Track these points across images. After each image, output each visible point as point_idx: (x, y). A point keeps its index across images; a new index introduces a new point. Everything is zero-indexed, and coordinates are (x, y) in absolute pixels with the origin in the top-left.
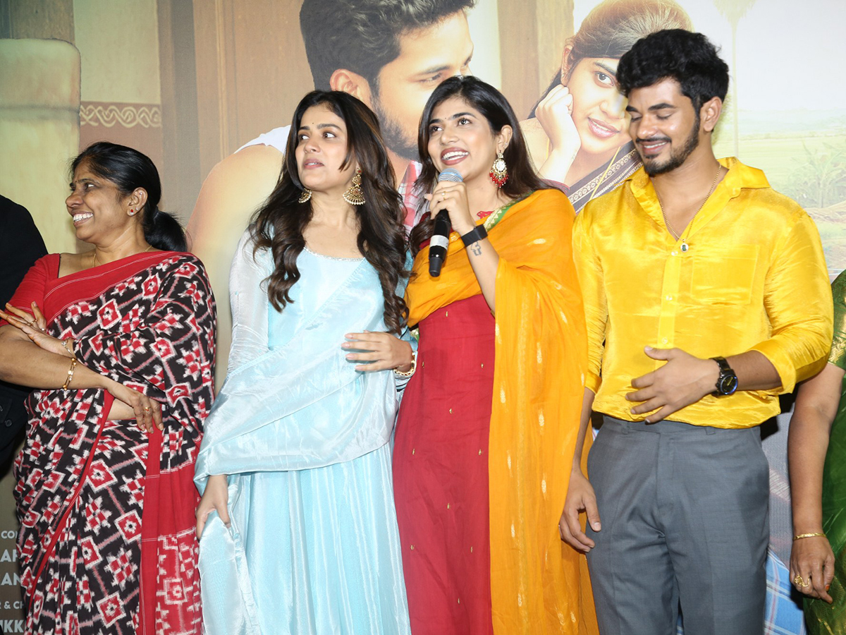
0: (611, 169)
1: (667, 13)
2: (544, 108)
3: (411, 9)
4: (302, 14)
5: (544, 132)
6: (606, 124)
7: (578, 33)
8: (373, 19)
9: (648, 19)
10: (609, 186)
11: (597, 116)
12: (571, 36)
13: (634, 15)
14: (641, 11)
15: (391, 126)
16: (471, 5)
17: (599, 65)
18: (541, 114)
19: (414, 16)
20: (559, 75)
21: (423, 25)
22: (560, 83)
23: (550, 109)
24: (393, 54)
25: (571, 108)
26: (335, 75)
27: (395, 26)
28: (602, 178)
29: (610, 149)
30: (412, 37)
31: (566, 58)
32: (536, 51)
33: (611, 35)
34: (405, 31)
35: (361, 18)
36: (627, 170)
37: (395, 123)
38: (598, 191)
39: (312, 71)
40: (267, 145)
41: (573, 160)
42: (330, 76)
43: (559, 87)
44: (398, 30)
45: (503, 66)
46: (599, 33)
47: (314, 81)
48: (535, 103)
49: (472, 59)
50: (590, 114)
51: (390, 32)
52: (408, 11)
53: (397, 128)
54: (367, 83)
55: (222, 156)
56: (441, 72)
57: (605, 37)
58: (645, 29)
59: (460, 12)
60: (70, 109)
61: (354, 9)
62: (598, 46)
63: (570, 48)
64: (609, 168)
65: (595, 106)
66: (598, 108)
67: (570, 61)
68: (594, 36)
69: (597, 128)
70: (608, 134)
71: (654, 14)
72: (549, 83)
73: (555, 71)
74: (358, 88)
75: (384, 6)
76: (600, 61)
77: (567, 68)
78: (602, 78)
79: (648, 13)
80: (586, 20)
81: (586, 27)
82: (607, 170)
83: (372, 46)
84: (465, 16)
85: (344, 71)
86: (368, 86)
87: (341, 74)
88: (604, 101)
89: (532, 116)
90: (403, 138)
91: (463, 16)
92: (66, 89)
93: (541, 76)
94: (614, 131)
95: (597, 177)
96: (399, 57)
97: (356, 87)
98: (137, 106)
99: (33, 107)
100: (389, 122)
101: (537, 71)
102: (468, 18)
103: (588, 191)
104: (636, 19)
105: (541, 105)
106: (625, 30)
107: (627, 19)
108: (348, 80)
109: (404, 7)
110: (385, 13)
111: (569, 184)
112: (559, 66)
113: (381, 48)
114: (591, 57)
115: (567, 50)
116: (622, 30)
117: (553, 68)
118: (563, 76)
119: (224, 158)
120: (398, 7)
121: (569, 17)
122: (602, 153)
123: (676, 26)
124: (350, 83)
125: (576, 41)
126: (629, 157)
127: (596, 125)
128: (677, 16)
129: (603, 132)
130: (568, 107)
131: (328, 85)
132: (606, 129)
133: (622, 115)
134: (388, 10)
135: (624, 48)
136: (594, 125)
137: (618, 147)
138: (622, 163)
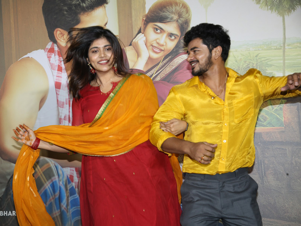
0: (161, 64)
1: (181, 5)
2: (135, 42)
3: (84, 5)
4: (43, 7)
5: (135, 51)
6: (158, 48)
7: (147, 13)
8: (70, 9)
9: (174, 8)
10: (160, 71)
11: (155, 45)
12: (145, 14)
13: (169, 6)
14: (171, 4)
16: (107, 3)
17: (155, 25)
18: (134, 44)
19: (85, 8)
20: (140, 29)
21: (89, 11)
22: (141, 32)
23: (137, 42)
24: (78, 22)
25: (145, 41)
26: (56, 30)
27: (78, 12)
28: (157, 68)
29: (160, 57)
30: (85, 15)
31: (143, 23)
32: (131, 20)
33: (160, 14)
34: (82, 13)
35: (65, 9)
36: (167, 65)
38: (156, 73)
39: (47, 29)
40: (30, 57)
41: (146, 61)
42: (54, 31)
43: (141, 34)
44: (80, 13)
46: (155, 13)
47: (48, 33)
48: (132, 40)
49: (107, 24)
50: (153, 44)
51: (76, 14)
52: (83, 6)
55: (13, 62)
57: (158, 14)
58: (173, 11)
59: (103, 6)
61: (62, 5)
62: (155, 18)
63: (145, 19)
64: (160, 64)
66: (155, 41)
67: (144, 24)
68: (154, 14)
69: (155, 49)
70: (159, 51)
71: (176, 6)
72: (137, 32)
73: (139, 27)
74: (65, 35)
75: (74, 4)
77: (144, 27)
78: (157, 30)
79: (174, 5)
80: (150, 8)
81: (150, 11)
82: (159, 65)
83: (70, 19)
84: (105, 7)
85: (59, 29)
87: (58, 30)
88: (158, 39)
89: (131, 45)
91: (104, 7)
93: (134, 30)
94: (161, 50)
95: (155, 68)
96: (80, 23)
97: (64, 35)
101: (132, 28)
102: (106, 8)
103: (152, 73)
104: (169, 8)
105: (134, 41)
106: (165, 12)
107: (166, 8)
108: (60, 32)
109: (81, 4)
110: (74, 7)
111: (145, 70)
112: (140, 26)
113: (73, 20)
114: (152, 22)
115: (143, 20)
116: (164, 12)
117: (138, 27)
118: (142, 29)
119: (14, 62)
120: (79, 4)
121: (144, 8)
122: (157, 59)
123: (184, 10)
124: (61, 33)
125: (147, 16)
126: (168, 60)
127: (155, 48)
128: (185, 6)
129: (157, 51)
130: (144, 41)
131: (53, 34)
132: (159, 50)
133: (165, 44)
134: (76, 6)
135: (165, 19)
136: (154, 48)
137: (163, 56)
138: (165, 62)
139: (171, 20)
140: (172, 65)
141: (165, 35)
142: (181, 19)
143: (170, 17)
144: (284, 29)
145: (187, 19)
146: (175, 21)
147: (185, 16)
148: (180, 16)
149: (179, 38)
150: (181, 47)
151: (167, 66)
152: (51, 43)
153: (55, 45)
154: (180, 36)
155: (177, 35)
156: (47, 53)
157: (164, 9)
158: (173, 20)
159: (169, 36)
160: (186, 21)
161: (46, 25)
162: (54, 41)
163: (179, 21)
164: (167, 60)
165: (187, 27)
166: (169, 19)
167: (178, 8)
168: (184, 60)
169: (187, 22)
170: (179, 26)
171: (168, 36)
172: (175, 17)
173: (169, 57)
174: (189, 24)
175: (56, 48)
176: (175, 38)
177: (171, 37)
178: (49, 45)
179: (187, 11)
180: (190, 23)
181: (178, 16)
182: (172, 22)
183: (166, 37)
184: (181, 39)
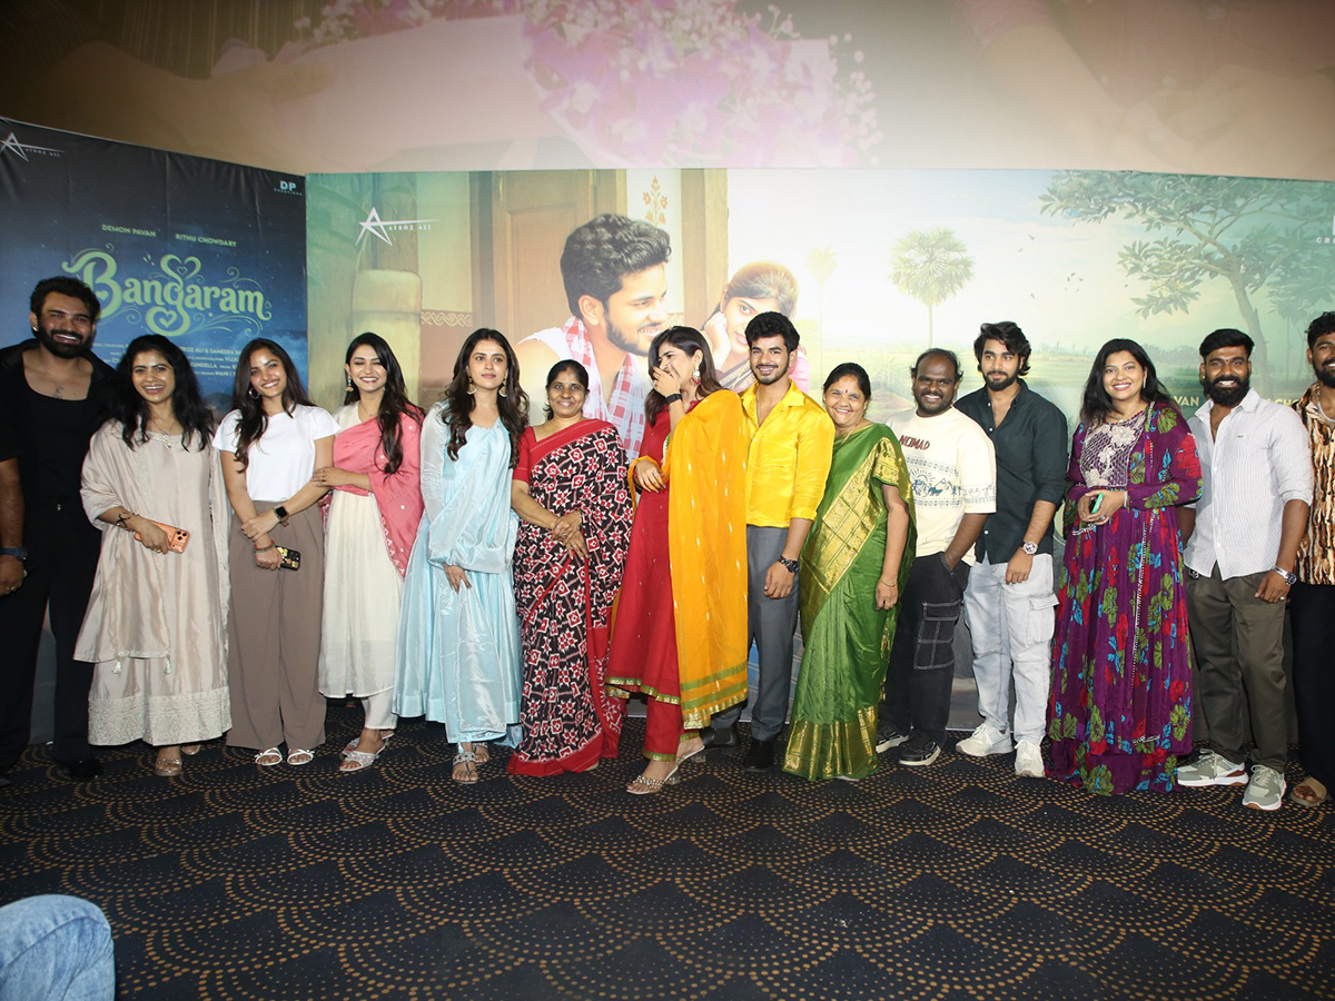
1: (783, 274)
2: (710, 326)
3: (630, 261)
4: (562, 261)
5: (709, 339)
7: (730, 283)
8: (606, 265)
9: (772, 277)
12: (726, 284)
13: (763, 274)
15: (616, 331)
16: (667, 261)
17: (743, 302)
18: (708, 329)
19: (631, 266)
20: (719, 306)
21: (637, 271)
22: (720, 310)
23: (713, 326)
24: (618, 288)
25: (726, 326)
26: (582, 298)
27: (620, 271)
30: (630, 278)
31: (724, 297)
34: (625, 274)
35: (598, 265)
37: (618, 329)
38: (741, 377)
39: (568, 295)
40: (538, 339)
41: (727, 357)
42: (578, 299)
43: (719, 313)
44: (622, 274)
45: (686, 299)
46: (742, 283)
47: (569, 301)
50: (737, 330)
51: (616, 275)
52: (628, 263)
53: (620, 333)
54: (602, 303)
56: (647, 300)
59: (660, 265)
60: (415, 314)
61: (595, 259)
63: (726, 290)
65: (740, 325)
66: (741, 327)
67: (725, 299)
68: (739, 285)
72: (713, 311)
74: (597, 308)
75: (614, 259)
76: (744, 299)
77: (724, 302)
79: (771, 273)
80: (735, 275)
81: (735, 279)
82: (747, 365)
83: (605, 282)
84: (663, 267)
85: (588, 297)
86: (603, 305)
87: (585, 298)
89: (703, 330)
90: (624, 339)
91: (661, 267)
92: (412, 302)
93: (708, 306)
95: (741, 369)
96: (622, 290)
97: (595, 307)
98: (457, 313)
99: (391, 312)
100: (615, 328)
101: (705, 303)
102: (664, 269)
103: (735, 376)
104: (765, 277)
105: (708, 324)
106: (758, 282)
107: (759, 276)
108: (589, 302)
109: (625, 260)
110: (613, 263)
111: (724, 371)
112: (719, 301)
113: (610, 284)
114: (738, 296)
115: (723, 291)
116: (756, 282)
118: (721, 306)
120: (621, 260)
121: (726, 273)
122: (744, 354)
123: (788, 282)
124: (591, 304)
125: (730, 287)
128: (788, 276)
130: (724, 325)
131: (577, 304)
134: (615, 261)
135: (757, 293)
136: (739, 336)
139: (767, 296)
143: (766, 290)
144: (931, 325)
145: (791, 296)
146: (774, 298)
148: (781, 290)
152: (573, 318)
153: (580, 322)
156: (565, 334)
157: (757, 278)
161: (566, 289)
162: (579, 316)
163: (780, 298)
165: (791, 308)
166: (764, 293)
167: (778, 278)
169: (791, 300)
172: (774, 292)
175: (581, 327)
178: (571, 321)
179: (793, 285)
182: (769, 299)
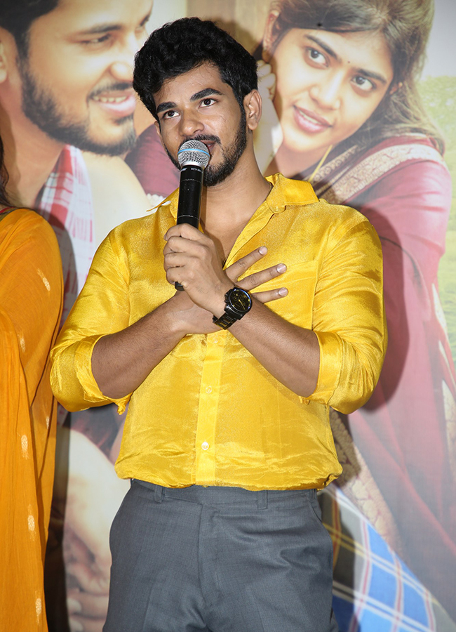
6: (316, 115)
11: (305, 104)
15: (41, 97)
17: (311, 38)
22: (261, 58)
25: (273, 91)
29: (320, 148)
31: (270, 27)
37: (47, 93)
41: (271, 159)
49: (151, 19)
50: (297, 101)
53: (50, 100)
54: (13, 39)
56: (110, 32)
63: (276, 14)
64: (317, 171)
65: (303, 90)
66: (306, 93)
67: (274, 31)
69: (305, 119)
70: (317, 128)
73: (256, 42)
76: (314, 33)
77: (271, 39)
78: (314, 56)
82: (314, 174)
86: (14, 43)
88: (314, 86)
90: (57, 114)
94: (325, 125)
100: (39, 92)
114: (301, 27)
115: (271, 16)
118: (264, 49)
122: (309, 153)
125: (285, 6)
126: (343, 160)
127: (303, 116)
129: (311, 125)
130: (270, 89)
132: (315, 122)
133: (337, 105)
135: (344, 19)
136: (300, 115)
137: (328, 146)
138: (333, 167)
139: (364, 26)
140: (355, 176)
141: (340, 74)
142: (399, 24)
143: (361, 13)
145: (416, 25)
146: (378, 30)
147: (411, 15)
148: (395, 12)
149: (385, 88)
150: (390, 120)
151: (340, 178)
154: (388, 82)
155: (379, 78)
158: (370, 26)
159: (355, 80)
160: (414, 31)
163: (391, 29)
164: (341, 158)
165: (416, 51)
166: (358, 20)
168: (398, 163)
169: (416, 35)
170: (389, 47)
171: (352, 80)
172: (380, 16)
173: (350, 150)
174: (424, 42)
176: (374, 87)
177: (360, 83)
180: (426, 40)
181: (390, 13)
182: (368, 32)
183: (345, 81)
184: (392, 92)
